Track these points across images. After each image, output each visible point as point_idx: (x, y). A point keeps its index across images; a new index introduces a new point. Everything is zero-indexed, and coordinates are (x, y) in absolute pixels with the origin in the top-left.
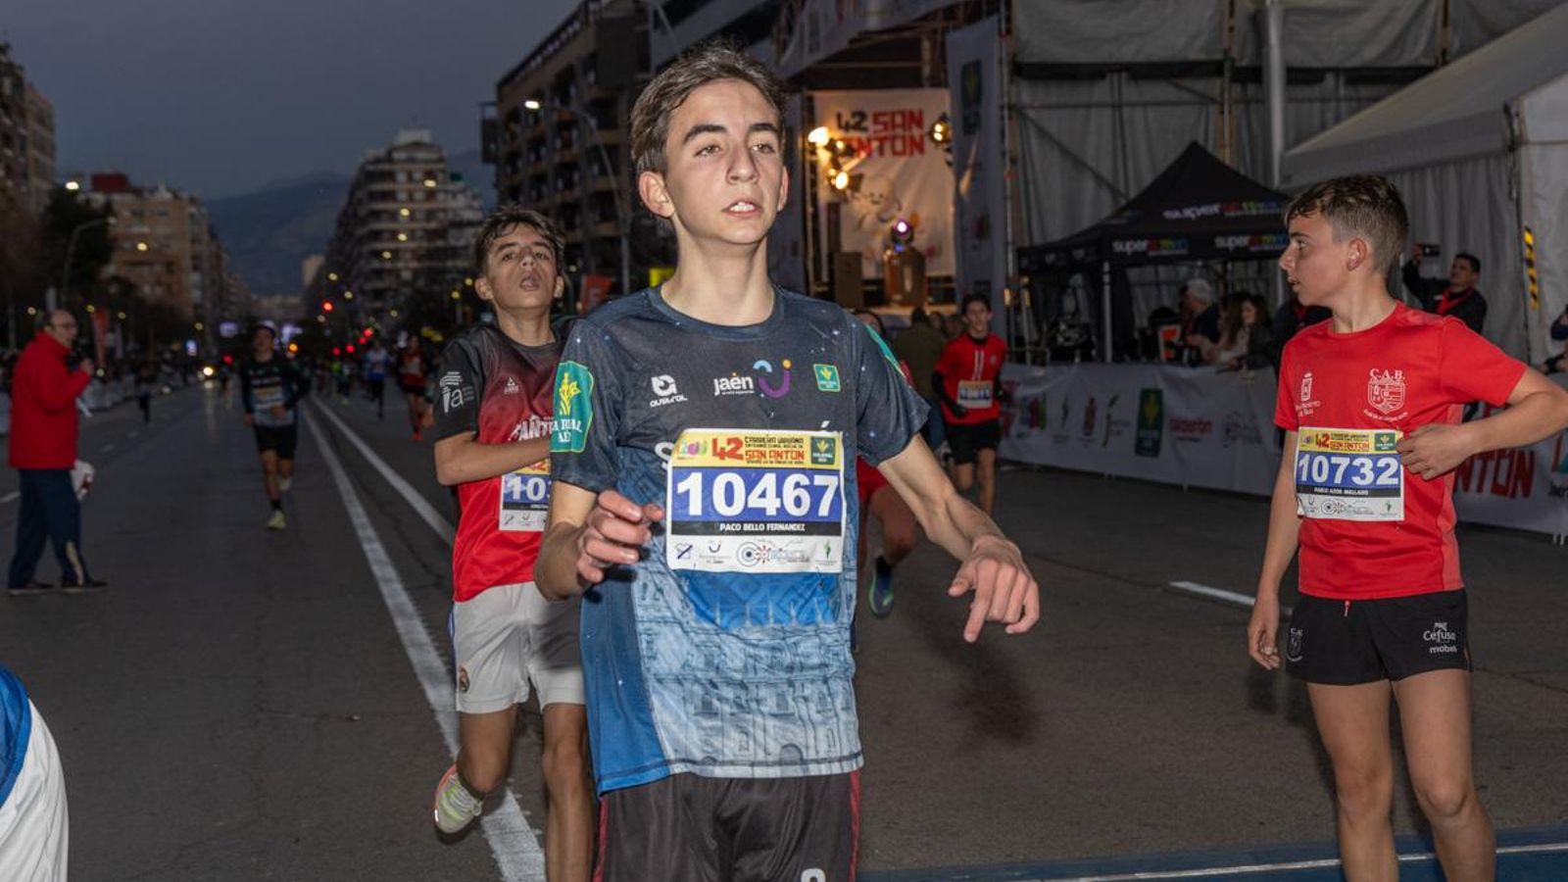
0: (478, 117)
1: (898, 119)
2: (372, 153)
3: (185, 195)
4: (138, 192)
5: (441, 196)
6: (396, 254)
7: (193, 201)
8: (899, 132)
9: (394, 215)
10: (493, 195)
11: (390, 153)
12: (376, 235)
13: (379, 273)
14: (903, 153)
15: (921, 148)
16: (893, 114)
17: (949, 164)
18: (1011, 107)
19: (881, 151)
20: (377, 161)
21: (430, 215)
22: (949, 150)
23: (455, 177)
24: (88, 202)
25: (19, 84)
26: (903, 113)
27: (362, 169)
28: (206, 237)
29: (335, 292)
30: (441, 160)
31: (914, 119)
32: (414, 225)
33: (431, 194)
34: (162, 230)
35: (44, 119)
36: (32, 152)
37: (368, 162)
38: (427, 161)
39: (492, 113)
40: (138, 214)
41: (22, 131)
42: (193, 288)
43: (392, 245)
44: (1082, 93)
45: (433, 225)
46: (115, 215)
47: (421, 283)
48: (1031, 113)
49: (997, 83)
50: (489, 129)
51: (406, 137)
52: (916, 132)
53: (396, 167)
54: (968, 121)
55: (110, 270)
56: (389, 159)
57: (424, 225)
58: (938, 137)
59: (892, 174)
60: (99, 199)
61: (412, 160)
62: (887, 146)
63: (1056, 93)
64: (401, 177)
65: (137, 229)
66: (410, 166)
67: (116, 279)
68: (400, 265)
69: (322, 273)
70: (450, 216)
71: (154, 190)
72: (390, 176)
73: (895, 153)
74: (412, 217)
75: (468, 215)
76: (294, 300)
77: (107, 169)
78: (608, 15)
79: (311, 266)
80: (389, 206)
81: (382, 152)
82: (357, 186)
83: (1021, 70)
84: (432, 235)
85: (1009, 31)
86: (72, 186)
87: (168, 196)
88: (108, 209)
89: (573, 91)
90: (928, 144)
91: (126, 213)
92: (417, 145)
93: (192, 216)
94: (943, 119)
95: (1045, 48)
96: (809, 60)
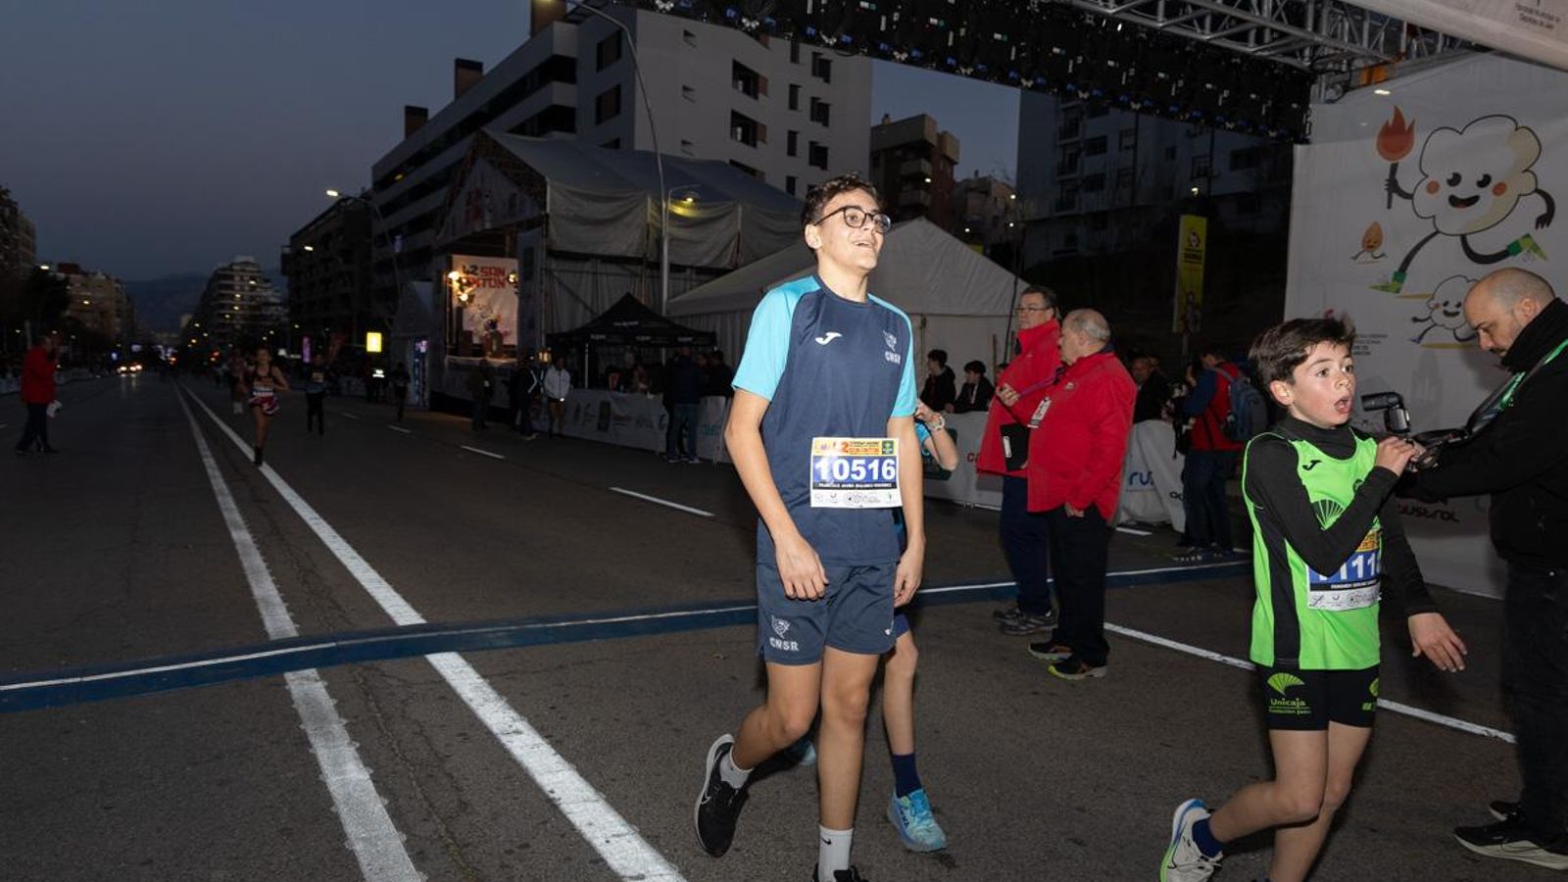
0: (280, 253)
1: (493, 271)
2: (220, 265)
3: (113, 278)
4: (85, 274)
5: (258, 290)
6: (233, 316)
7: (117, 281)
8: (493, 277)
9: (233, 297)
10: (286, 291)
11: (231, 265)
12: (222, 306)
13: (223, 325)
14: (494, 287)
15: (503, 285)
16: (491, 268)
17: (516, 293)
18: (546, 270)
19: (484, 286)
20: (224, 269)
21: (252, 298)
22: (516, 287)
23: (267, 281)
24: (55, 276)
25: (14, 211)
26: (495, 268)
27: (216, 272)
28: (125, 300)
29: (198, 334)
30: (259, 272)
31: (500, 271)
32: (244, 303)
33: (253, 288)
34: (99, 295)
35: (29, 231)
36: (21, 248)
37: (219, 269)
38: (252, 272)
39: (287, 250)
40: (85, 286)
41: (15, 237)
42: (116, 325)
43: (231, 312)
44: (579, 266)
45: (253, 303)
46: (71, 285)
47: (246, 332)
48: (556, 274)
49: (540, 256)
50: (285, 258)
51: (240, 259)
52: (501, 278)
53: (234, 273)
54: (526, 274)
55: (68, 313)
56: (230, 268)
57: (249, 303)
58: (511, 280)
59: (489, 296)
60: (62, 275)
61: (243, 271)
62: (487, 283)
63: (567, 265)
64: (237, 278)
65: (84, 293)
66: (241, 274)
67: (70, 318)
68: (234, 322)
69: (191, 323)
70: (263, 300)
71: (95, 274)
72: (232, 278)
73: (491, 286)
74: (242, 298)
75: (273, 300)
76: (174, 336)
77: (68, 261)
78: (351, 208)
79: (185, 320)
80: (229, 292)
81: (226, 265)
82: (211, 281)
83: (552, 254)
84: (253, 308)
85: (546, 236)
86: (45, 267)
87: (104, 277)
88: (66, 281)
89: (331, 244)
90: (507, 284)
91: (78, 285)
92: (247, 263)
93: (117, 288)
94: (513, 273)
95: (561, 245)
96: (450, 239)
